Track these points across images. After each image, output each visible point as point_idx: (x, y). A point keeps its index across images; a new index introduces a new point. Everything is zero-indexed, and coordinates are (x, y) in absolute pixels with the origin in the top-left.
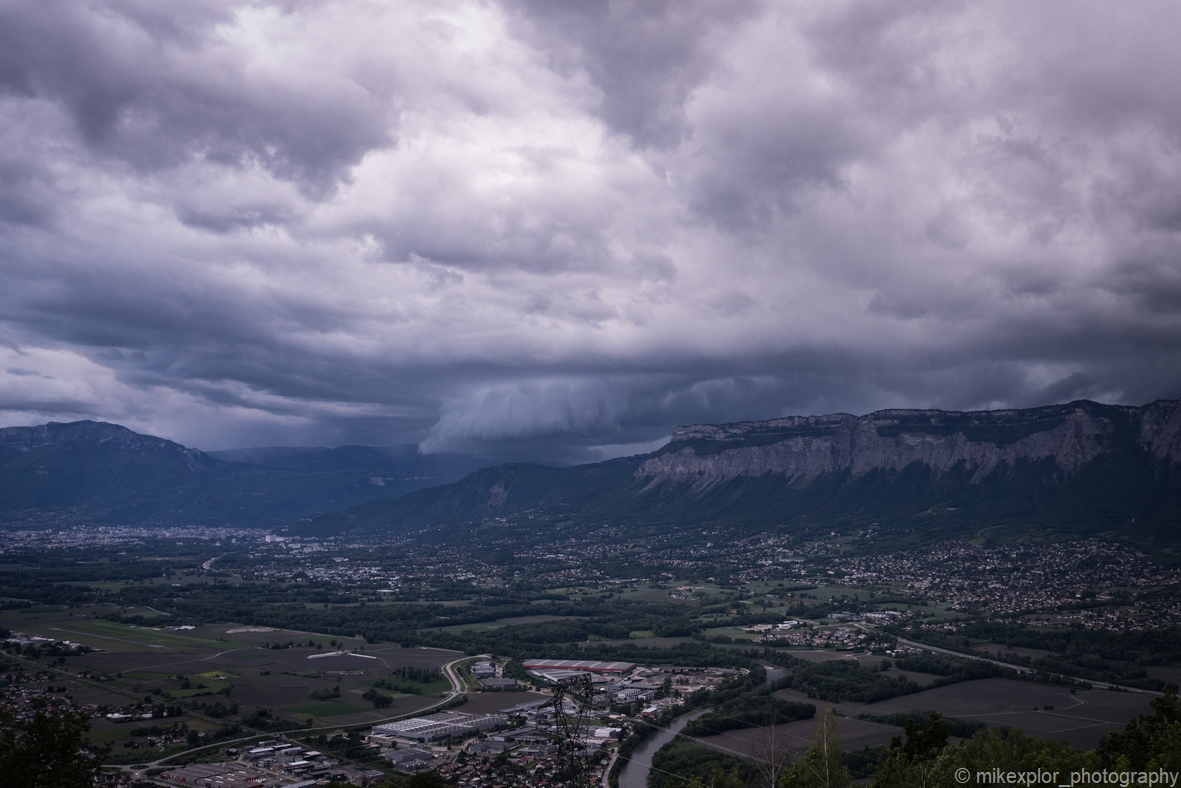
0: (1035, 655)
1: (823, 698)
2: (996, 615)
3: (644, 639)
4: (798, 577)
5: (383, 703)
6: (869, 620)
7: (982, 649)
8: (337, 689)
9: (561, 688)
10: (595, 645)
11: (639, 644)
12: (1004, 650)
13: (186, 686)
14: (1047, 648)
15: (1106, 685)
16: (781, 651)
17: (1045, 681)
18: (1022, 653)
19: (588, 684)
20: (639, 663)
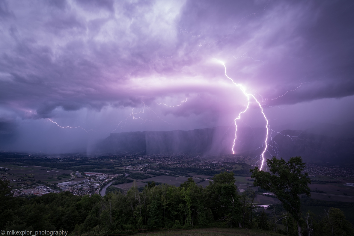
0: (170, 171)
1: (135, 179)
2: (164, 165)
3: (105, 169)
4: (131, 159)
5: (60, 179)
6: (143, 166)
7: (161, 171)
8: (52, 177)
9: (90, 177)
10: (96, 170)
11: (104, 170)
12: (165, 171)
13: (26, 176)
14: (172, 170)
15: (181, 176)
16: (128, 171)
17: (171, 176)
18: (168, 171)
19: (95, 177)
20: (104, 173)
